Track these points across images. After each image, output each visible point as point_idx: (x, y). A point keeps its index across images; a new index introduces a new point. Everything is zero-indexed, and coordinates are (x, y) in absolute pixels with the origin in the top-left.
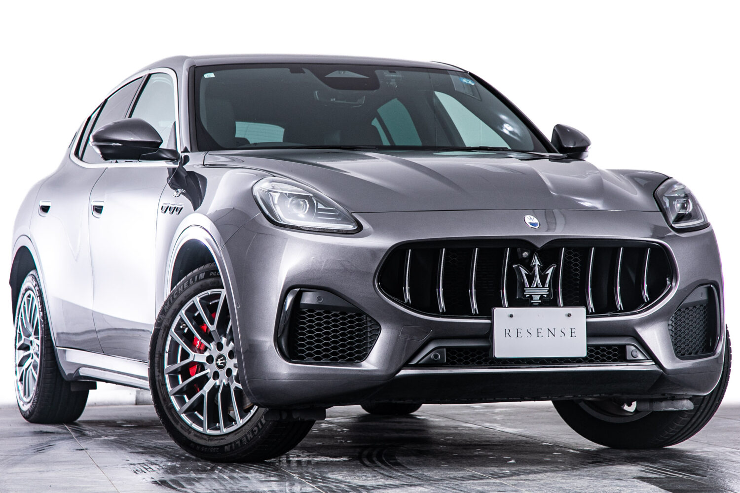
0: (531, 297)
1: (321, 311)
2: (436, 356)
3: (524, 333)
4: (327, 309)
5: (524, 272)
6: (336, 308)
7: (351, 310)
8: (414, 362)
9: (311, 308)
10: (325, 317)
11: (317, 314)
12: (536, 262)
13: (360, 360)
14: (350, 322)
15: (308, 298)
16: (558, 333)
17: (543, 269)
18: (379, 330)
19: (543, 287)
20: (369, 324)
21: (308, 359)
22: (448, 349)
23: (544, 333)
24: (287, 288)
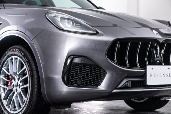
0: (156, 61)
1: (82, 66)
2: (128, 84)
3: (156, 75)
4: (84, 65)
5: (155, 52)
6: (88, 65)
7: (94, 65)
8: (119, 86)
9: (77, 64)
10: (83, 68)
11: (80, 67)
12: (158, 48)
13: (97, 85)
14: (94, 70)
15: (77, 60)
16: (166, 75)
17: (160, 51)
18: (106, 74)
19: (160, 58)
20: (101, 71)
21: (74, 85)
22: (131, 81)
23: (162, 75)
24: (68, 56)
